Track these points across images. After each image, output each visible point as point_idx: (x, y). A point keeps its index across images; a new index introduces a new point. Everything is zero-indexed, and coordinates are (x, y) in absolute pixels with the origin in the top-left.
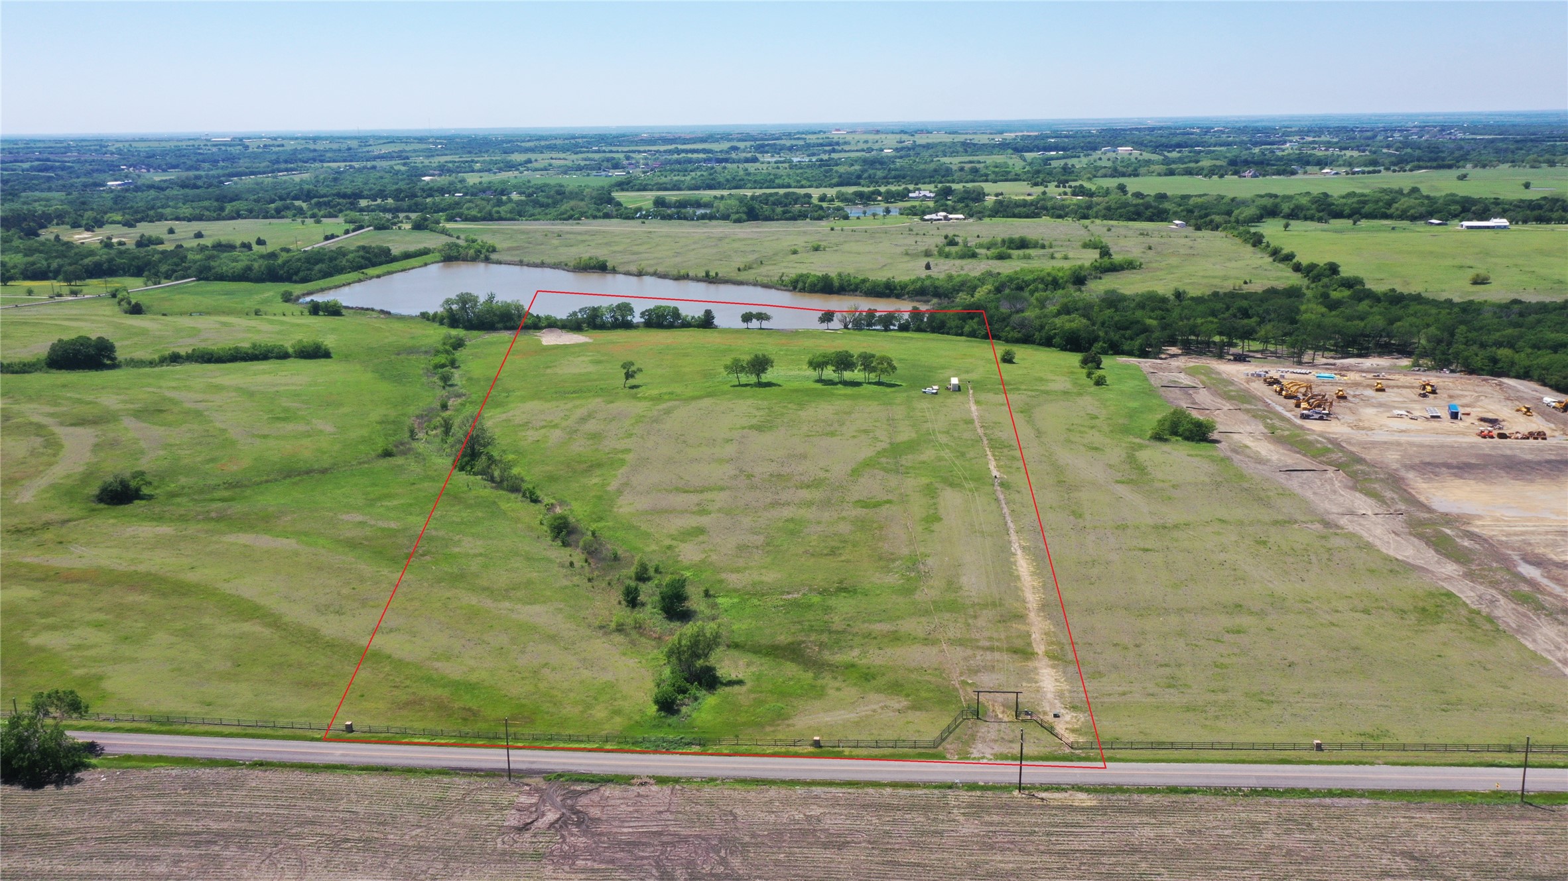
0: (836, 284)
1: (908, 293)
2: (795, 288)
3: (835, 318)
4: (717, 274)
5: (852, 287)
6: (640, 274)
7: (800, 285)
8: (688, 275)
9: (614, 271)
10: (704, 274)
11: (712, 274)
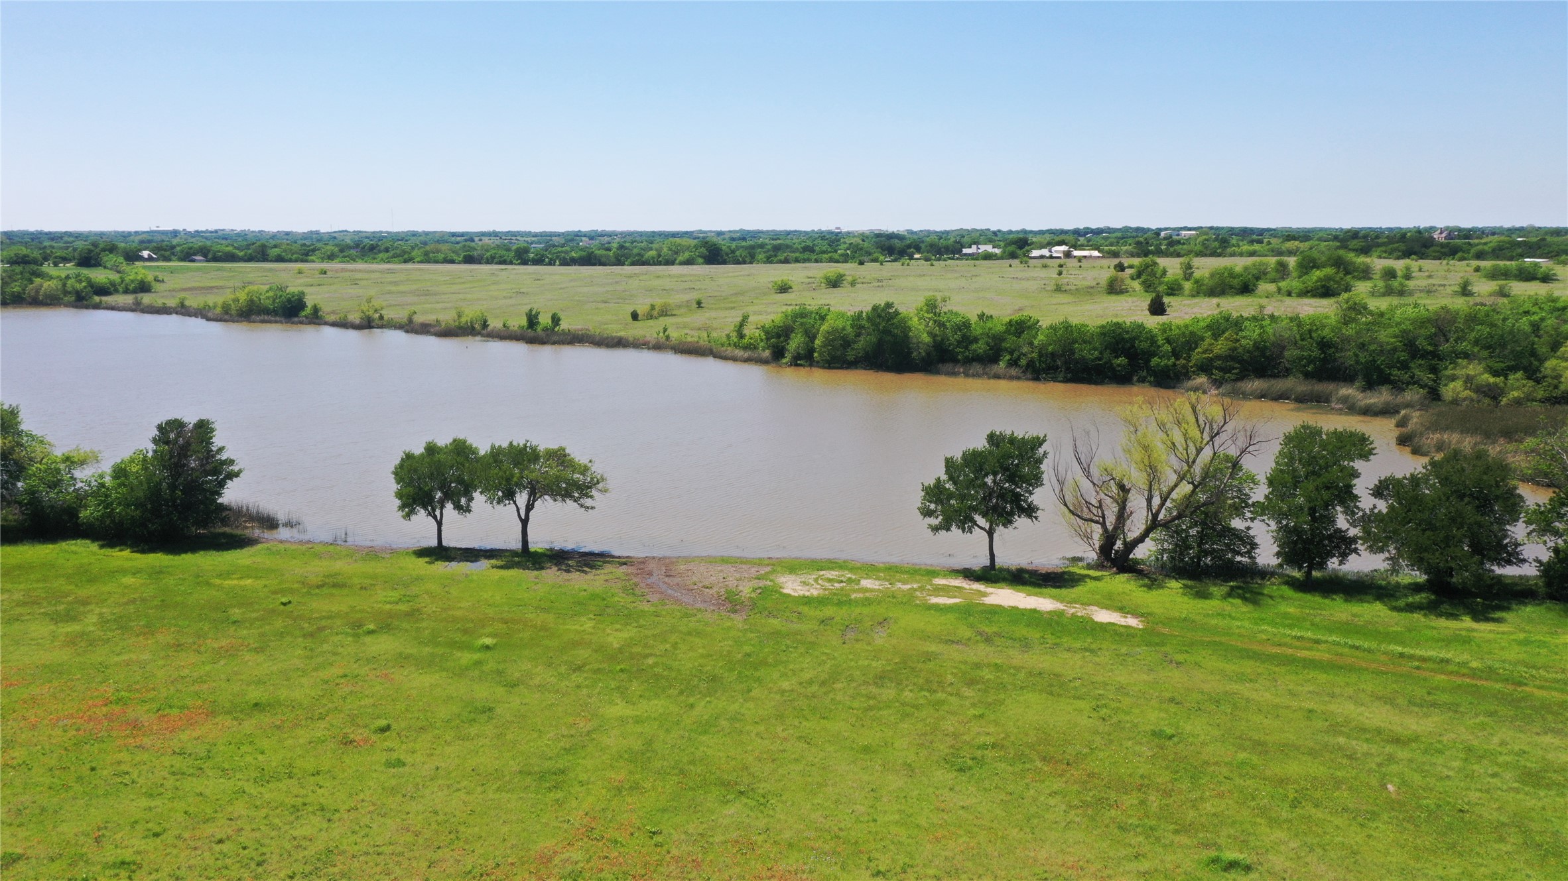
0: (921, 332)
1: (1205, 368)
2: (778, 354)
3: (1040, 497)
4: (556, 320)
5: (980, 347)
6: (367, 324)
7: (796, 342)
8: (485, 325)
9: (316, 318)
10: (524, 322)
11: (545, 320)
